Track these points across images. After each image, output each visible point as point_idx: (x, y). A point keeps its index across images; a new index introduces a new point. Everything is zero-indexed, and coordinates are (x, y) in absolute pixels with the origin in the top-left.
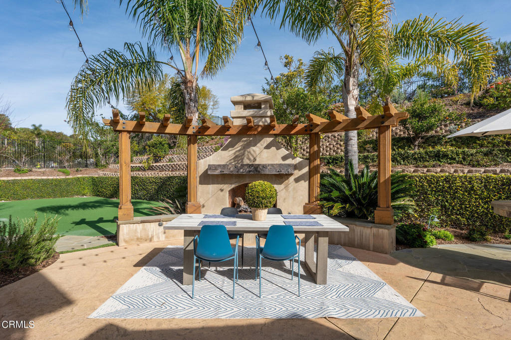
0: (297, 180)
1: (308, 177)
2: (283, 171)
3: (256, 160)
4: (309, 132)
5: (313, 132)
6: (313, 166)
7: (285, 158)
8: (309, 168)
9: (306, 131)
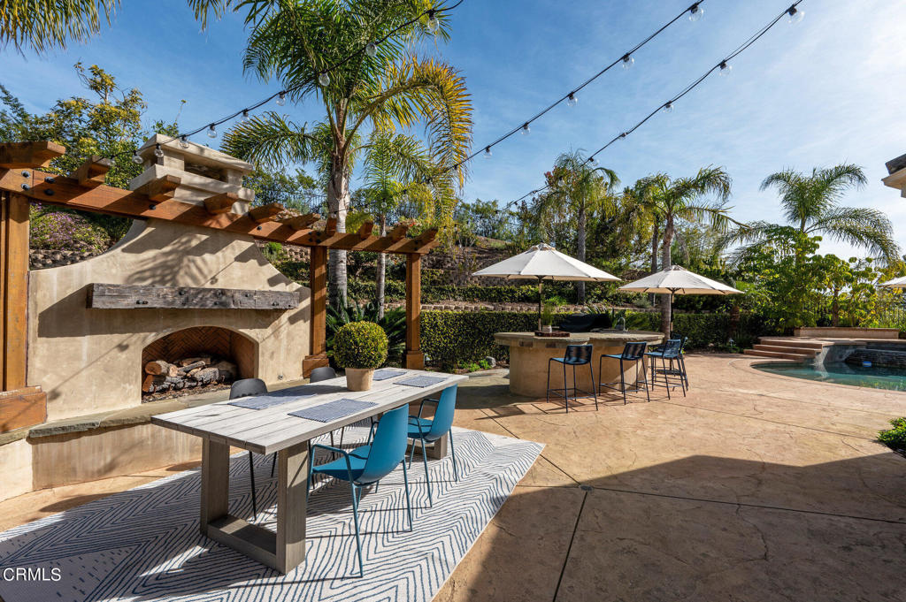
0: (292, 320)
1: (309, 314)
2: (281, 304)
3: (217, 280)
4: (314, 244)
5: (321, 244)
6: (319, 297)
7: (273, 281)
8: (312, 301)
9: (311, 240)
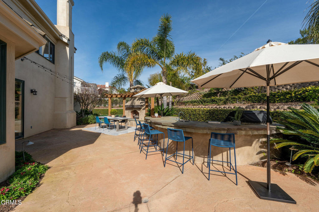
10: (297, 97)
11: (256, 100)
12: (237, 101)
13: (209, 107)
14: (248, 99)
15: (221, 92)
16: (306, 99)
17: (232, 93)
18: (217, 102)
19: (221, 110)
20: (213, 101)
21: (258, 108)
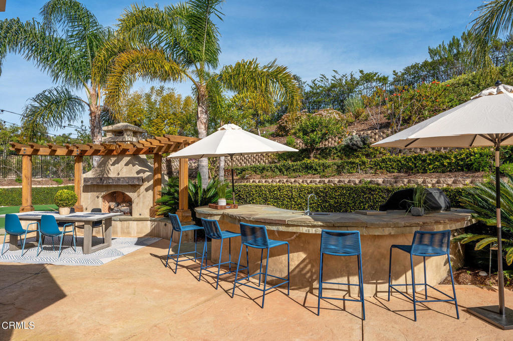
3: (119, 174)
5: (154, 152)
9: (150, 152)
10: (458, 163)
11: (393, 168)
12: (358, 168)
13: (306, 181)
14: (379, 165)
15: (318, 149)
16: (473, 168)
17: (340, 151)
18: (316, 170)
19: (343, 188)
20: (308, 168)
21: (405, 183)
